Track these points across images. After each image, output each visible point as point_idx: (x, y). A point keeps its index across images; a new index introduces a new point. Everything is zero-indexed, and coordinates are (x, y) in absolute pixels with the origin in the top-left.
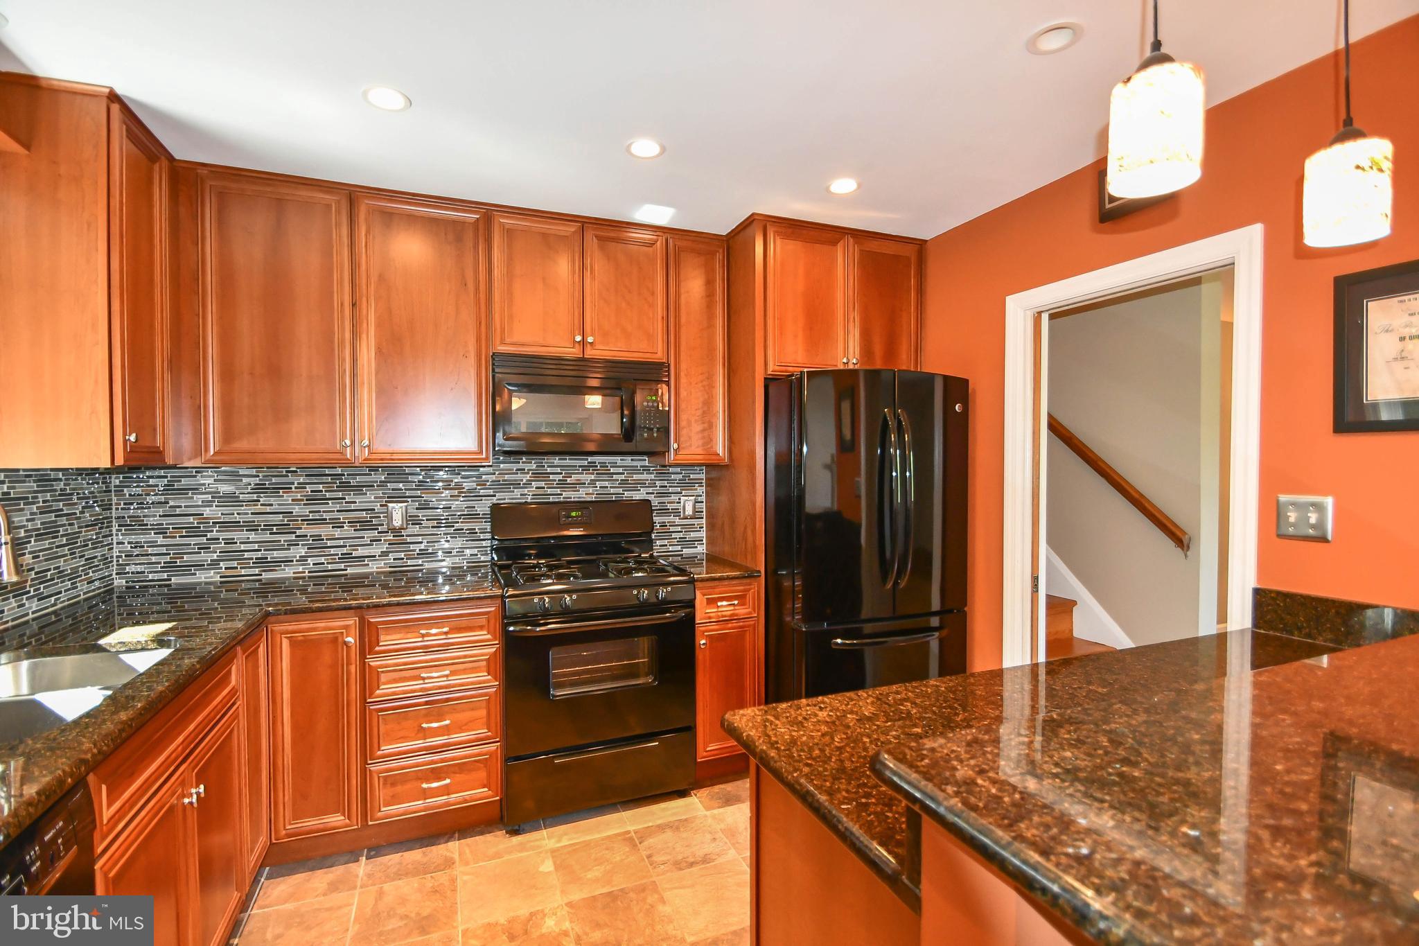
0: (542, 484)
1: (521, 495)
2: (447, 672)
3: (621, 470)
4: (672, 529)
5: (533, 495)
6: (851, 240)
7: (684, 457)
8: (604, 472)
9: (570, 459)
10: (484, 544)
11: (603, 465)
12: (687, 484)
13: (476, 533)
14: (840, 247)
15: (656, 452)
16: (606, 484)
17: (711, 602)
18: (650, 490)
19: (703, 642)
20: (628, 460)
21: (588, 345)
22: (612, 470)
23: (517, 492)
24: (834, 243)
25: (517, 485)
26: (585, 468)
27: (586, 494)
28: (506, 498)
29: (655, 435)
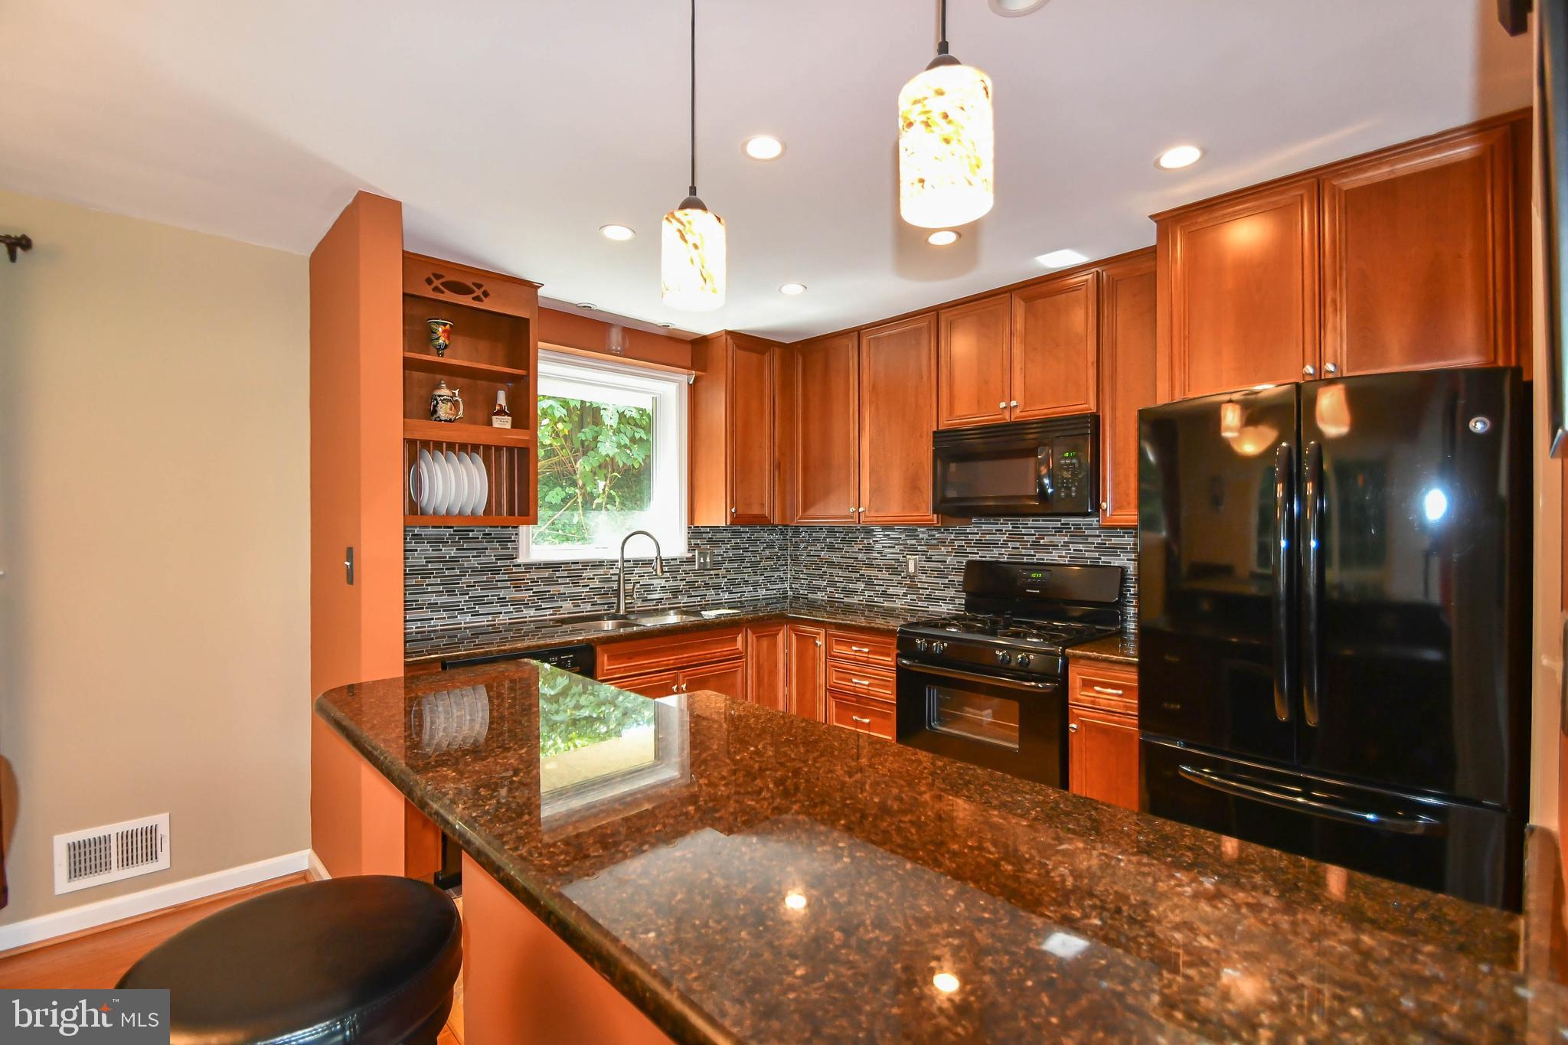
0: (1017, 545)
2: (868, 683)
5: (1010, 555)
8: (1078, 533)
9: (1043, 521)
11: (1078, 527)
16: (1081, 547)
19: (1073, 726)
21: (1013, 409)
22: (1087, 532)
23: (996, 552)
26: (1059, 530)
27: (1059, 557)
28: (986, 556)
29: (1073, 494)
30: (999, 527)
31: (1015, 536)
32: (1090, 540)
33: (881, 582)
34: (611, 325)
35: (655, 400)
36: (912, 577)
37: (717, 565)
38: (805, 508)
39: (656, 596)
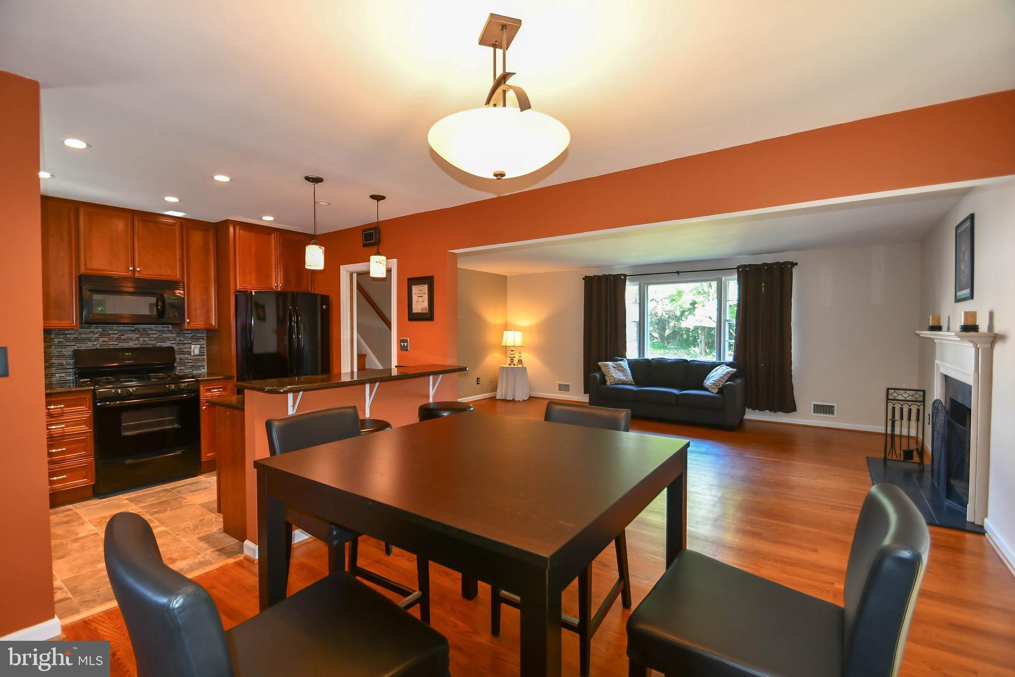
0: (106, 339)
1: (93, 345)
2: (63, 426)
3: (155, 332)
4: (186, 361)
5: (100, 345)
6: (278, 233)
7: (194, 325)
8: (145, 333)
10: (69, 371)
12: (195, 339)
13: (64, 365)
14: (273, 235)
15: (178, 324)
16: (146, 339)
17: (209, 390)
18: (173, 342)
19: (204, 408)
20: (160, 327)
21: (137, 272)
22: (150, 332)
23: (90, 344)
24: (270, 234)
25: (89, 340)
26: (133, 331)
27: (134, 344)
28: (83, 346)
29: (177, 315)
30: (92, 329)
31: (102, 335)
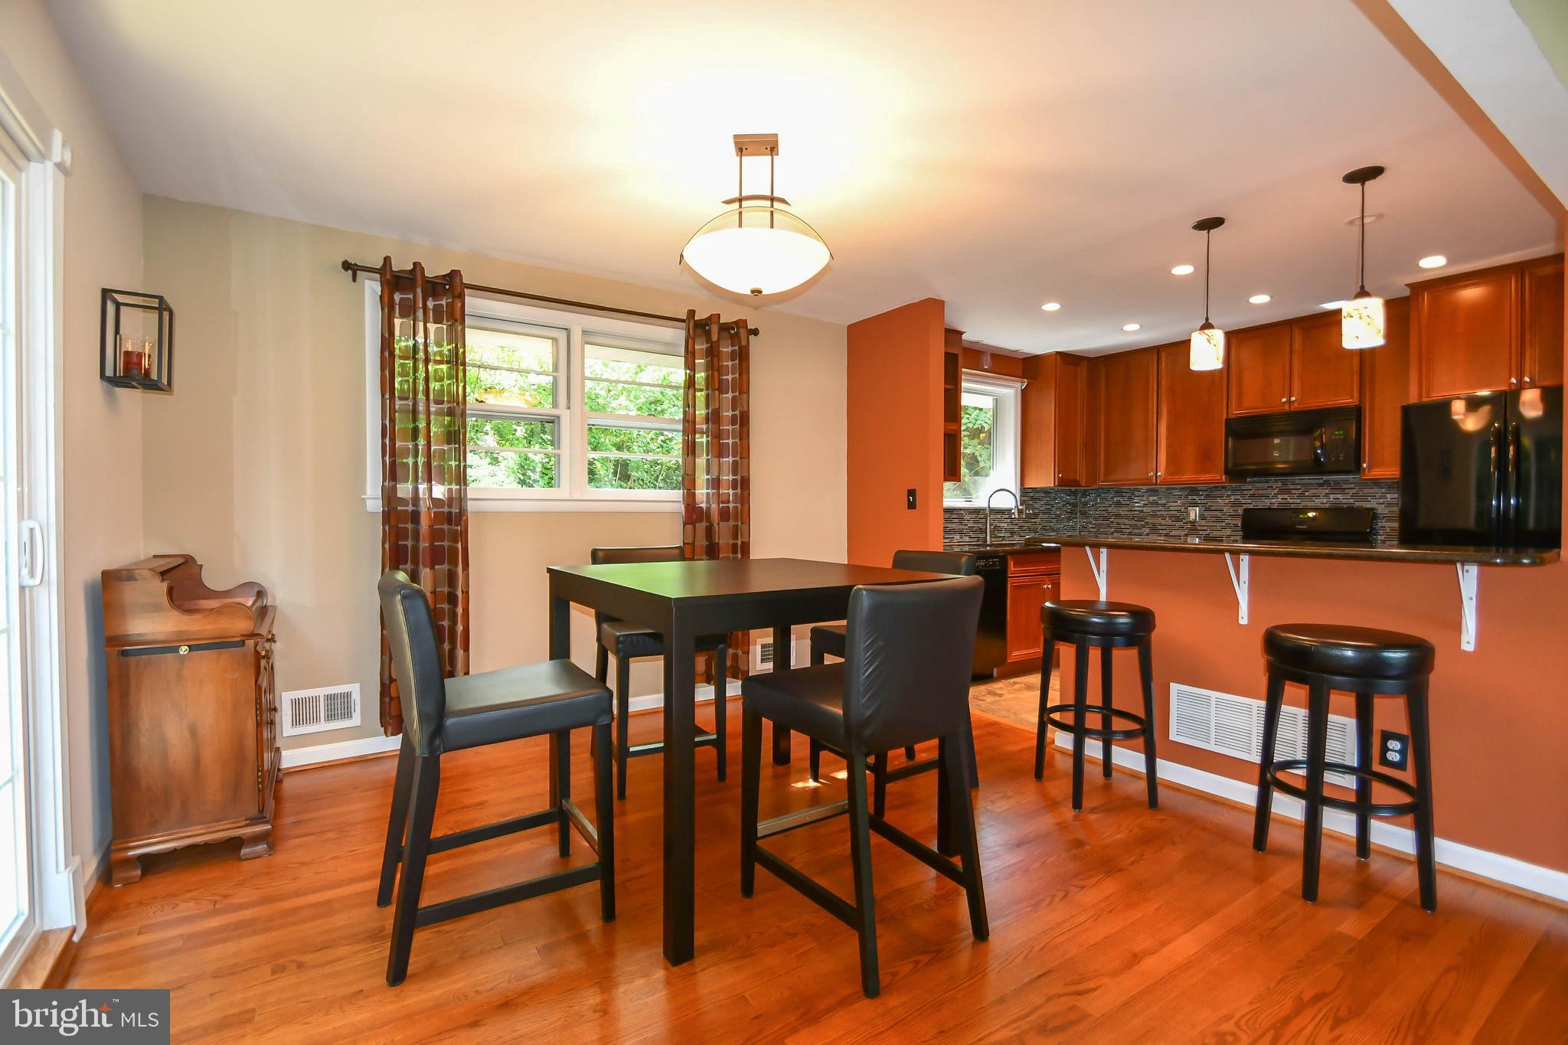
0: (1286, 496)
5: (1278, 503)
8: (1338, 487)
9: (1311, 478)
16: (1340, 496)
21: (1292, 403)
22: (1346, 485)
23: (1267, 502)
25: (1267, 497)
28: (1259, 505)
29: (1341, 459)
30: (1270, 484)
31: (1282, 491)
32: (1347, 491)
33: (1164, 527)
34: (983, 352)
35: (996, 401)
36: (1193, 523)
37: (1036, 515)
38: (1107, 472)
39: (1002, 535)
